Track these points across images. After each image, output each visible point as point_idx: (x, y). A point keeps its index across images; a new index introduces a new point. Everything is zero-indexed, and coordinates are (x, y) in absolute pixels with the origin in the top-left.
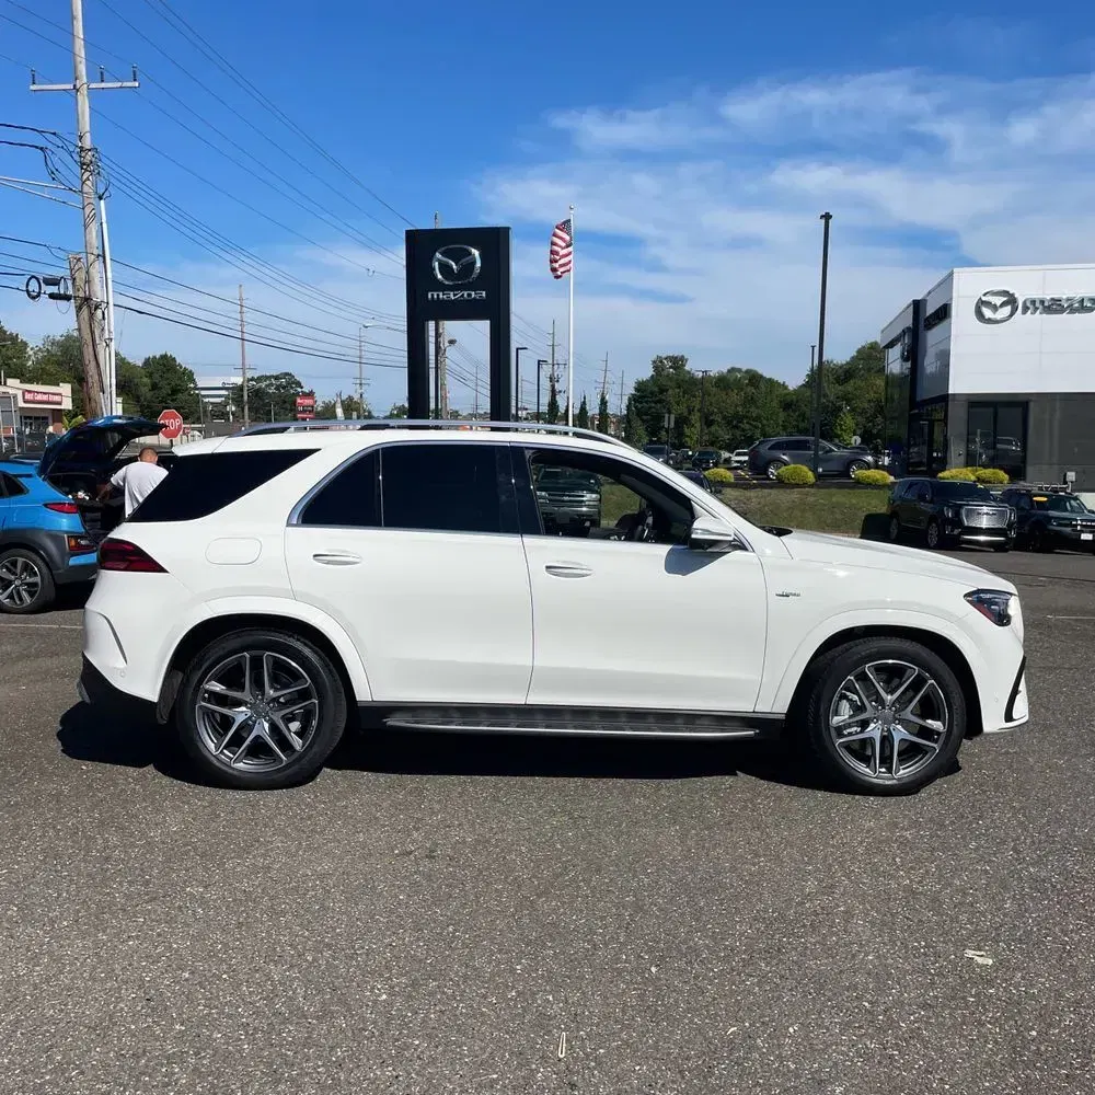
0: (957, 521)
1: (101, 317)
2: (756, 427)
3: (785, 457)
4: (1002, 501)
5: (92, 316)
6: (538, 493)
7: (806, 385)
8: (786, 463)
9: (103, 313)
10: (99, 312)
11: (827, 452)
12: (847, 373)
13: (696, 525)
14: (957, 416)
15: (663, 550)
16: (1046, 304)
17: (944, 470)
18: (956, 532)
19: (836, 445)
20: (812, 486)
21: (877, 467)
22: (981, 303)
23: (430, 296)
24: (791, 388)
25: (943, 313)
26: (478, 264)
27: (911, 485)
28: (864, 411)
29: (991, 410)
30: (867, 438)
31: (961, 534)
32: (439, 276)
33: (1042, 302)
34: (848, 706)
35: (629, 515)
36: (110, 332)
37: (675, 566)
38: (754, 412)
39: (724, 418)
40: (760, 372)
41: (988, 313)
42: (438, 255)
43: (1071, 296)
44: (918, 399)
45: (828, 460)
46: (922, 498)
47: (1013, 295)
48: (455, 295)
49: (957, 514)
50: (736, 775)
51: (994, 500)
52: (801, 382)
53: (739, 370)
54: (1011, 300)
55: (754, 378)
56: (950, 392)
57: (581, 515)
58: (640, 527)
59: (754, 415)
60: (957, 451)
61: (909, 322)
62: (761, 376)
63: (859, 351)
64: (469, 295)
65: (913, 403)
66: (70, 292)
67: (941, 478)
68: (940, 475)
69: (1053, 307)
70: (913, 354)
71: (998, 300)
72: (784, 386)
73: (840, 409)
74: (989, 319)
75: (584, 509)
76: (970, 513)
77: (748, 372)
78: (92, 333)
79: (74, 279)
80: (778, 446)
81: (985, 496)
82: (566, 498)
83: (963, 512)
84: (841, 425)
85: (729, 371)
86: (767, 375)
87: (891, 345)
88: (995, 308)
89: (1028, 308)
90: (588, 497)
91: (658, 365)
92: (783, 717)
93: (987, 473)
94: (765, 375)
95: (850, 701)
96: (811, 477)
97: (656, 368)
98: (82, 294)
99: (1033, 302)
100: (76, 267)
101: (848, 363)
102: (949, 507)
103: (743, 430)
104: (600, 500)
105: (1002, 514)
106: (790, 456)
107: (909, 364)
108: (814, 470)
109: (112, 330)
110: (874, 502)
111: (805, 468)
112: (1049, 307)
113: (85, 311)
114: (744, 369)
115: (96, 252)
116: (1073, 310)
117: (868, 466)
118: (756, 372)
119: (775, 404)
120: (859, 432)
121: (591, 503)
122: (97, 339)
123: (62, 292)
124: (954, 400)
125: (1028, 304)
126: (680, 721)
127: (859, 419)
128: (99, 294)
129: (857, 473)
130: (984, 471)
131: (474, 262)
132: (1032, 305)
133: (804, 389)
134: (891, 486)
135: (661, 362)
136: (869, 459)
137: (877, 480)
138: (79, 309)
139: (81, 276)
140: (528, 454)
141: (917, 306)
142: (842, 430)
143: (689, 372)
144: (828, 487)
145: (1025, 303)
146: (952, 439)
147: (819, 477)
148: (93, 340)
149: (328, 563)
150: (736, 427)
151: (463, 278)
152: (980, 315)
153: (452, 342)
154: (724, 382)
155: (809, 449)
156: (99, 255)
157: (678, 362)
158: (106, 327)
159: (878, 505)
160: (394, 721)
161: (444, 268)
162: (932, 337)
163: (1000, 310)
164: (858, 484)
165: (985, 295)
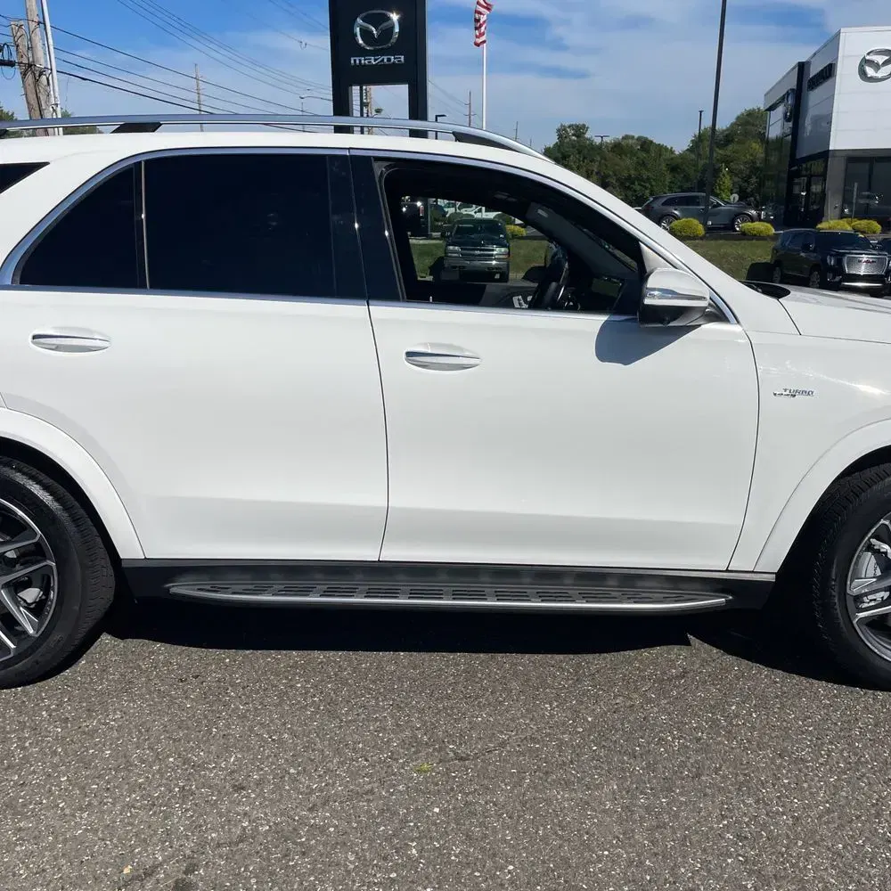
0: (839, 269)
1: (46, 83)
2: (646, 188)
3: (676, 212)
4: (881, 250)
5: (37, 81)
6: (451, 248)
7: (691, 150)
8: (676, 218)
9: (48, 79)
10: (44, 78)
11: (715, 206)
12: (728, 138)
13: (651, 282)
14: (836, 171)
15: (591, 323)
17: (820, 221)
18: (837, 279)
19: (722, 200)
20: (702, 238)
21: (760, 220)
22: (865, 62)
23: (352, 62)
24: (677, 153)
25: (828, 73)
26: (397, 30)
27: (796, 235)
28: (741, 171)
29: (867, 166)
30: (744, 196)
31: (841, 281)
32: (361, 42)
34: (873, 561)
35: (535, 267)
36: (55, 97)
37: (612, 349)
38: (645, 174)
39: (617, 180)
40: (650, 138)
41: (870, 72)
42: (359, 21)
44: (798, 157)
45: (715, 214)
46: (806, 248)
48: (375, 60)
49: (839, 262)
50: (687, 643)
51: (874, 248)
52: (686, 148)
53: (633, 137)
55: (645, 144)
56: (831, 148)
57: (491, 268)
58: (554, 285)
59: (645, 177)
60: (833, 203)
61: (793, 84)
62: (652, 142)
63: (738, 118)
64: (389, 60)
65: (794, 160)
66: (15, 58)
67: (820, 229)
68: (819, 226)
70: (795, 116)
71: (880, 59)
72: (672, 151)
73: (719, 170)
74: (871, 77)
75: (494, 262)
76: (851, 261)
77: (639, 139)
78: (38, 98)
79: (18, 46)
80: (670, 202)
81: (864, 245)
82: (478, 252)
83: (845, 260)
84: (720, 185)
85: (623, 138)
86: (656, 141)
87: (772, 108)
88: (877, 67)
90: (497, 251)
91: (562, 133)
92: (772, 578)
93: (862, 224)
94: (654, 141)
95: (877, 553)
96: (701, 230)
97: (560, 136)
98: (25, 61)
100: (19, 34)
101: (727, 129)
102: (831, 255)
103: (635, 191)
104: (509, 254)
105: (880, 262)
106: (681, 211)
107: (790, 124)
108: (705, 224)
109: (57, 95)
110: (759, 252)
111: (695, 222)
113: (30, 77)
114: (636, 136)
115: (36, 19)
117: (752, 219)
118: (646, 139)
119: (663, 167)
120: (735, 190)
121: (501, 257)
122: (43, 103)
123: (6, 58)
124: (834, 156)
126: (611, 582)
127: (736, 179)
128: (42, 61)
129: (740, 226)
130: (858, 222)
131: (393, 27)
133: (688, 153)
134: (775, 237)
135: (564, 130)
136: (753, 212)
137: (761, 232)
138: (24, 75)
139: (23, 43)
140: (379, 169)
141: (802, 67)
142: (720, 189)
143: (589, 139)
144: (716, 239)
146: (829, 194)
147: (709, 230)
148: (40, 106)
149: (57, 348)
150: (629, 188)
151: (381, 43)
152: (863, 74)
153: (378, 111)
154: (618, 148)
155: (698, 204)
156: (39, 23)
157: (580, 130)
158: (52, 92)
159: (763, 255)
160: (181, 588)
161: (366, 34)
162: (814, 97)
163: (883, 69)
164: (744, 235)
165: (868, 54)
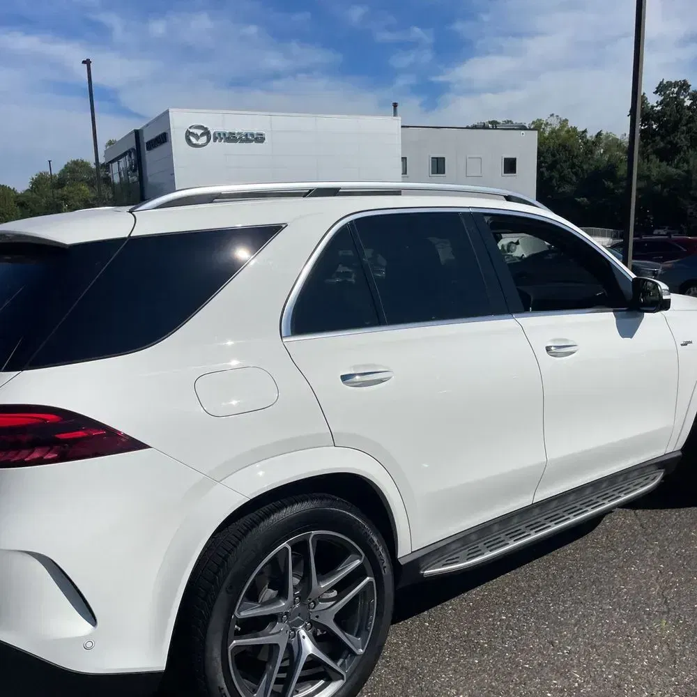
16: (227, 136)
22: (189, 133)
25: (164, 139)
33: (224, 134)
41: (193, 140)
43: (241, 131)
47: (206, 129)
54: (206, 132)
61: (132, 145)
69: (231, 138)
70: (139, 167)
71: (199, 132)
74: (195, 144)
87: (115, 161)
88: (197, 137)
89: (217, 138)
92: (680, 454)
99: (219, 134)
107: (137, 174)
112: (228, 138)
116: (242, 141)
125: (217, 136)
132: (219, 137)
141: (137, 133)
145: (214, 134)
152: (189, 141)
163: (200, 139)
165: (190, 128)
